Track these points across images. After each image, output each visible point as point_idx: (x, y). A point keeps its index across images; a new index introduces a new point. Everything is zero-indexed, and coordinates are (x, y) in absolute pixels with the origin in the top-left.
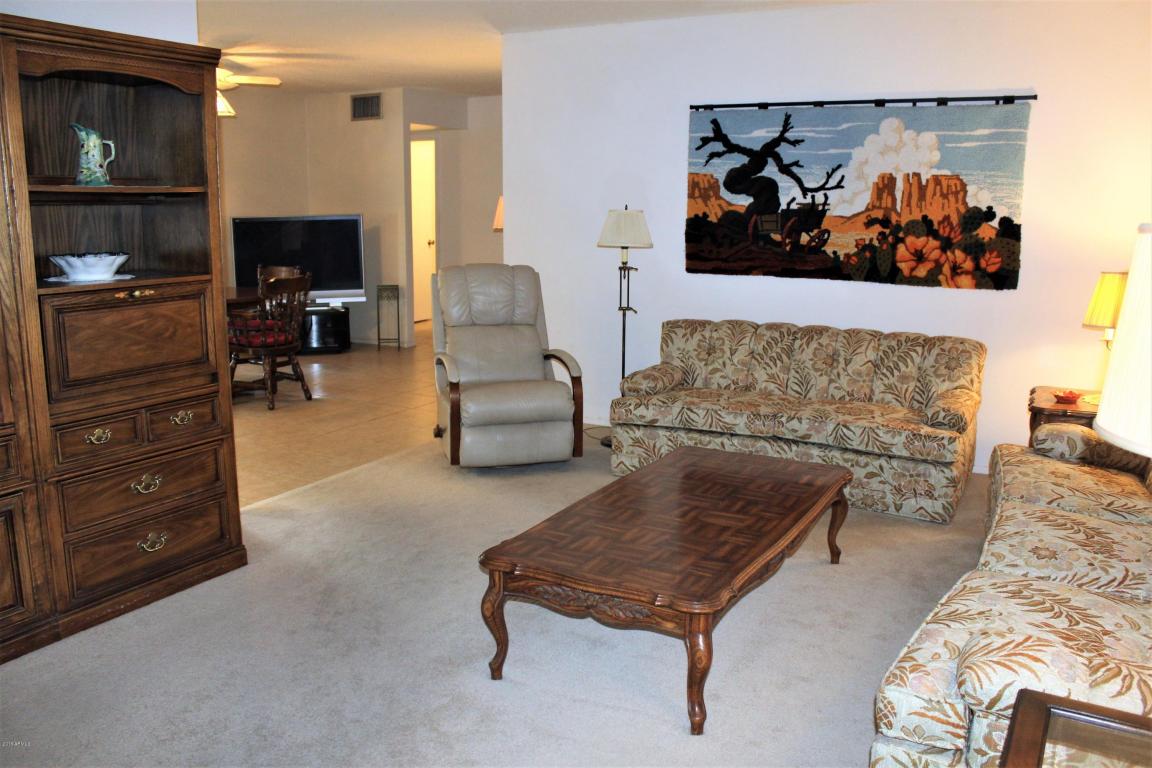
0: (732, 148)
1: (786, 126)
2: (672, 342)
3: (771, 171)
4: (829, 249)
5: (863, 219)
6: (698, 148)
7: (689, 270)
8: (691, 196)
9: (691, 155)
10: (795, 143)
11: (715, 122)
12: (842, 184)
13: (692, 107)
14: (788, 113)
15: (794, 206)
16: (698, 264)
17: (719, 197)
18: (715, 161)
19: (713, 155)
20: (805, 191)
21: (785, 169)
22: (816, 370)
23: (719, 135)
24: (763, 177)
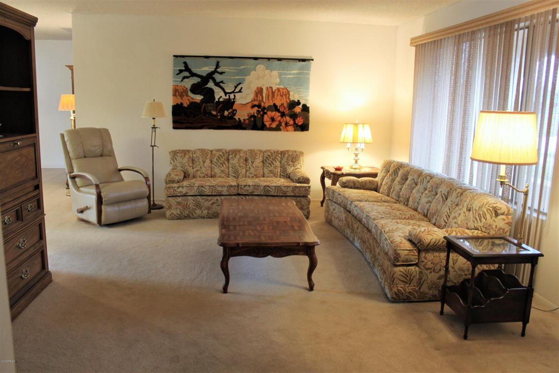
0: (193, 75)
1: (217, 66)
2: (176, 160)
3: (211, 85)
4: (236, 117)
5: (250, 105)
6: (178, 74)
7: (174, 128)
8: (174, 95)
9: (174, 77)
10: (221, 73)
11: (185, 63)
12: (242, 91)
13: (174, 56)
14: (218, 60)
15: (221, 100)
16: (179, 125)
17: (187, 95)
18: (186, 80)
19: (184, 78)
20: (226, 93)
21: (217, 84)
22: (241, 167)
23: (187, 69)
24: (207, 87)
